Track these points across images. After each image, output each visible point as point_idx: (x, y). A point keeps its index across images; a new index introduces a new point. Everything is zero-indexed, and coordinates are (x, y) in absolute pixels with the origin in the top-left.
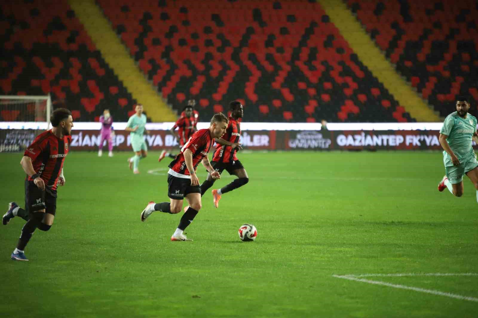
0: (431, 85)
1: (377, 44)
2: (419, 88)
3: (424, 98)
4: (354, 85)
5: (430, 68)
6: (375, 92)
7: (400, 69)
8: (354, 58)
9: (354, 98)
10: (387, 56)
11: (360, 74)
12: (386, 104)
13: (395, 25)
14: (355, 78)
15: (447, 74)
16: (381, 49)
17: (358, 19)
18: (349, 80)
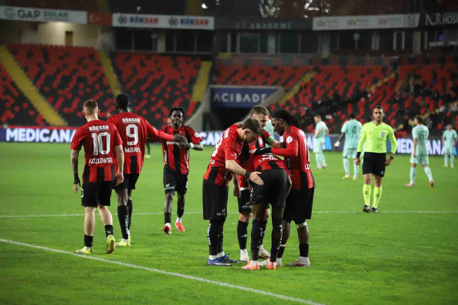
0: (60, 102)
1: (28, 76)
2: (53, 104)
3: (55, 110)
4: (12, 101)
5: (60, 92)
6: (25, 106)
7: (42, 92)
8: (13, 84)
9: (12, 109)
10: (34, 83)
11: (16, 94)
12: (32, 113)
13: (39, 65)
14: (13, 96)
15: (70, 96)
16: (31, 79)
17: (16, 60)
18: (9, 97)
